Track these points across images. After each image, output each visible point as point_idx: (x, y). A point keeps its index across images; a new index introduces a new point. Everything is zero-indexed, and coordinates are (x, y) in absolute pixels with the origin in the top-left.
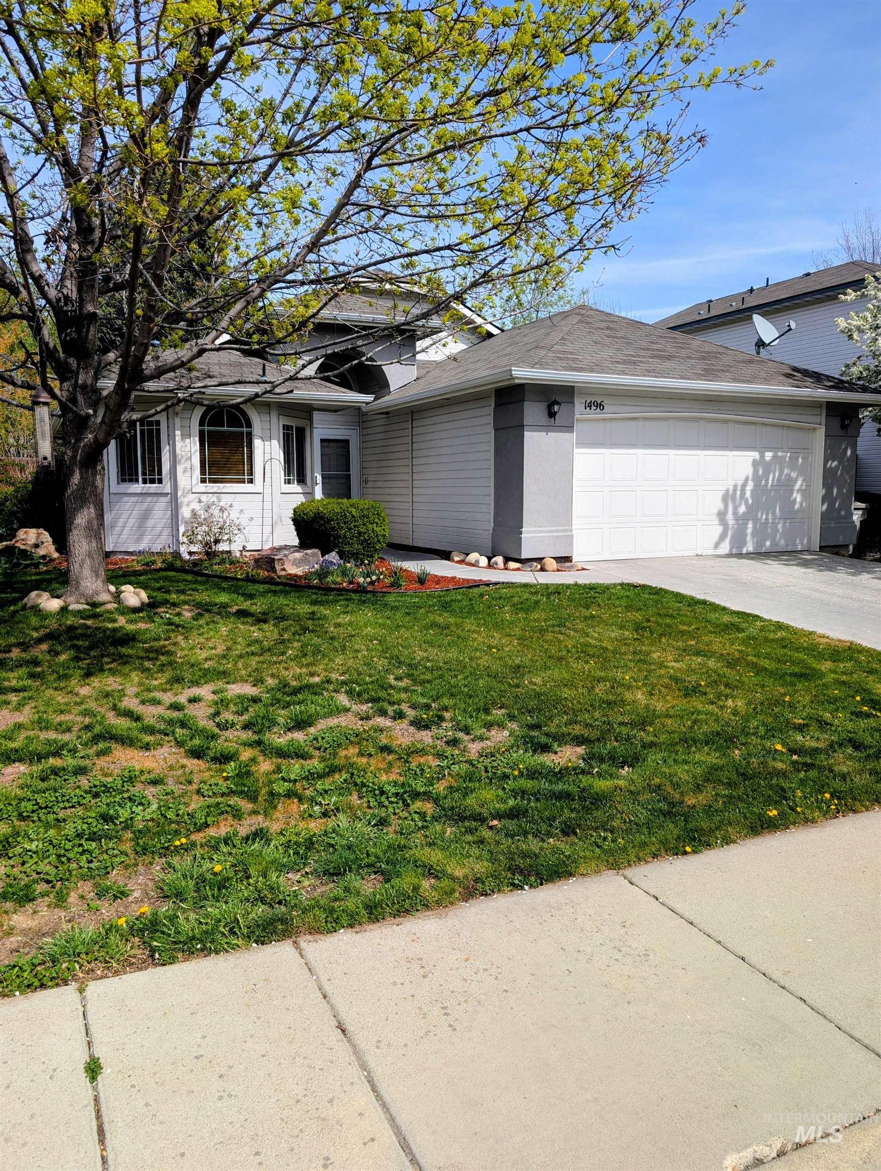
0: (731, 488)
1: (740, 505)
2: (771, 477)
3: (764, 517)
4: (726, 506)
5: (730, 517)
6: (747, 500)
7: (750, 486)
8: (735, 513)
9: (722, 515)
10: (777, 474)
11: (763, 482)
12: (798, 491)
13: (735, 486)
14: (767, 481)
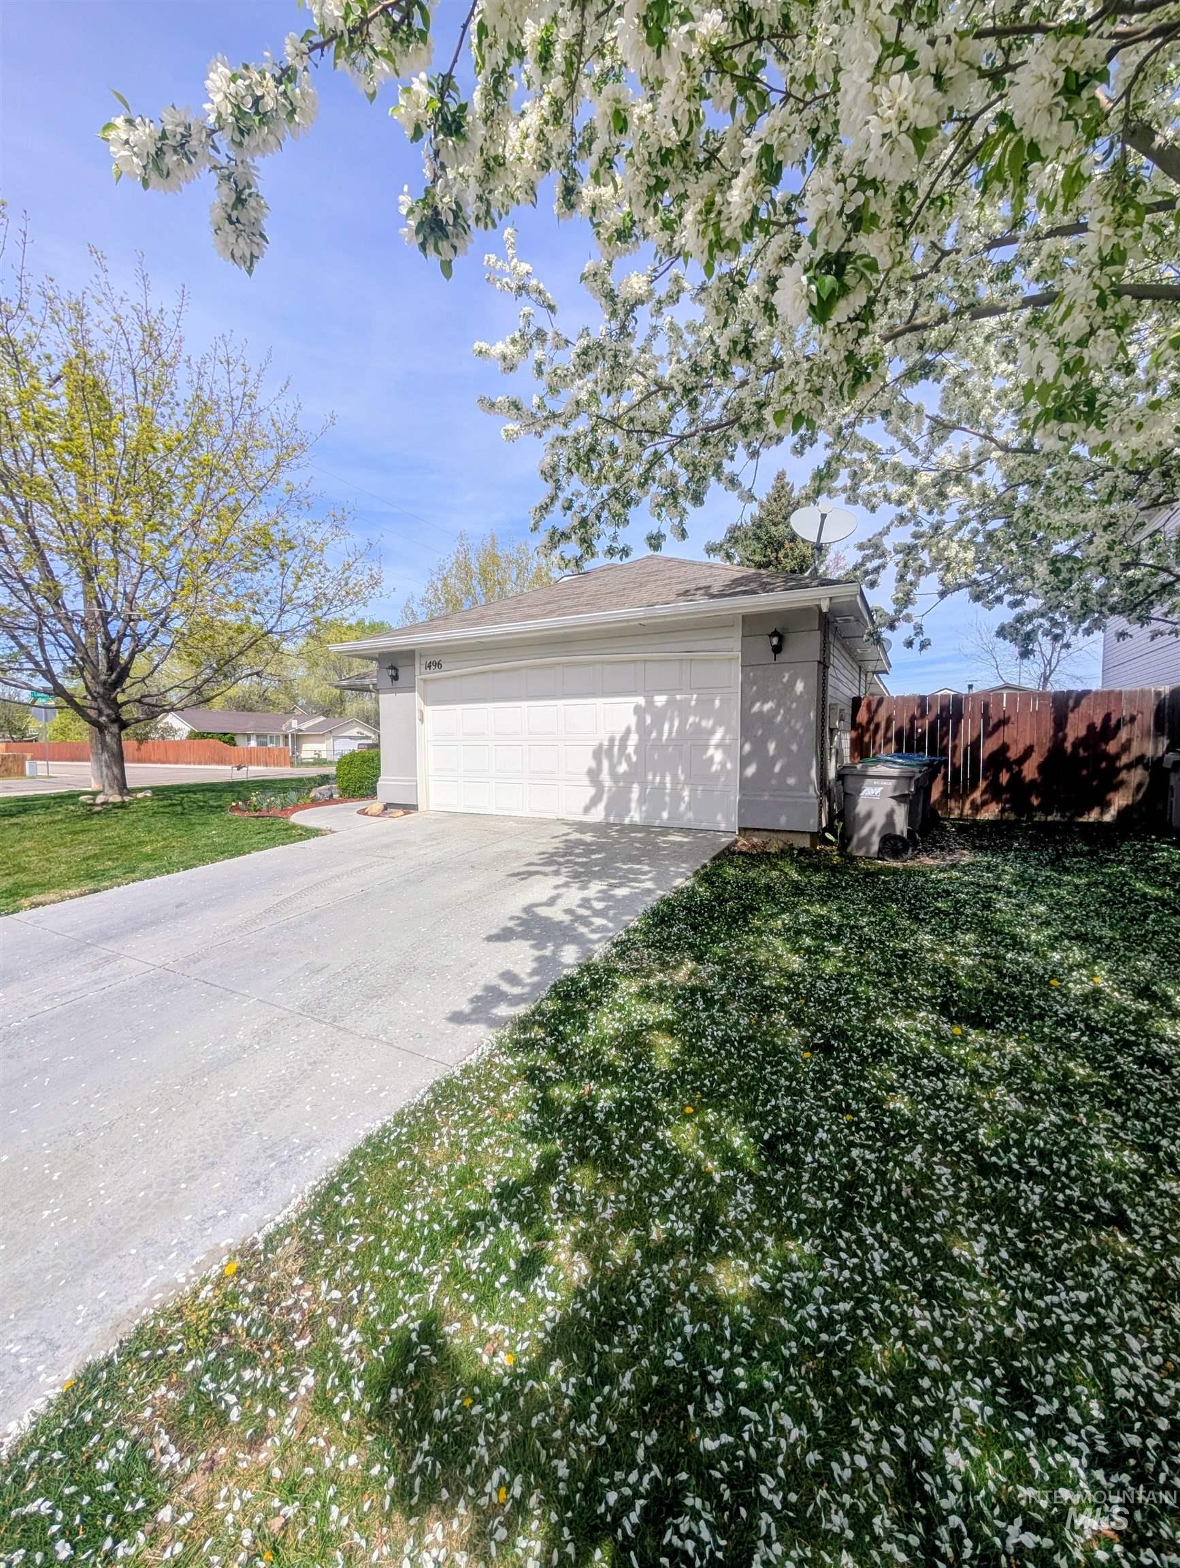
0: (606, 743)
1: (620, 763)
2: (666, 727)
3: (658, 779)
4: (599, 763)
5: (605, 776)
6: (628, 758)
7: (634, 739)
8: (613, 773)
9: (594, 775)
10: (676, 723)
11: (654, 735)
12: (717, 746)
13: (612, 740)
14: (660, 733)
